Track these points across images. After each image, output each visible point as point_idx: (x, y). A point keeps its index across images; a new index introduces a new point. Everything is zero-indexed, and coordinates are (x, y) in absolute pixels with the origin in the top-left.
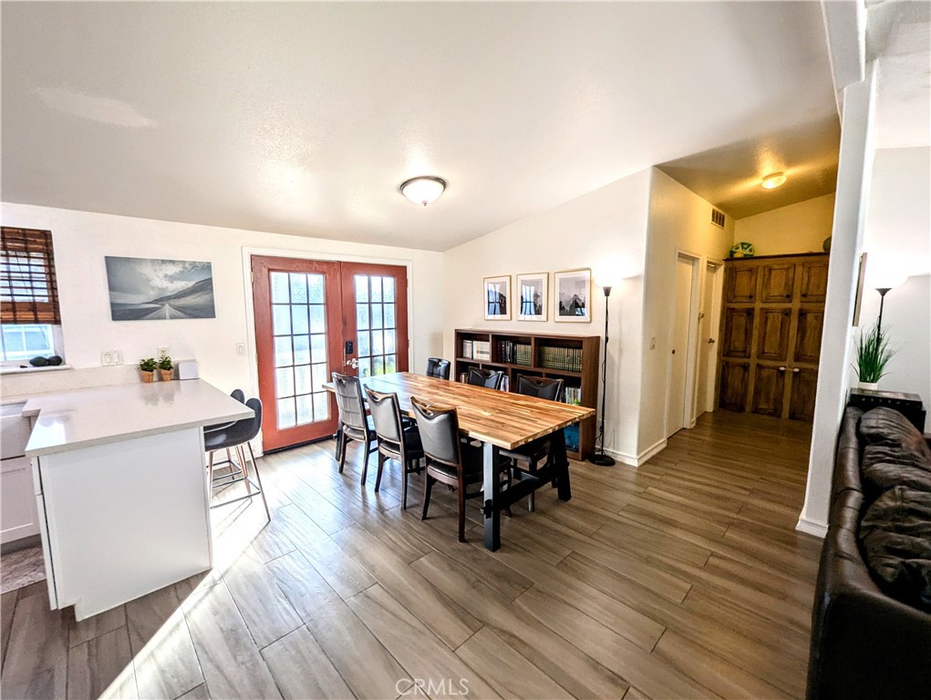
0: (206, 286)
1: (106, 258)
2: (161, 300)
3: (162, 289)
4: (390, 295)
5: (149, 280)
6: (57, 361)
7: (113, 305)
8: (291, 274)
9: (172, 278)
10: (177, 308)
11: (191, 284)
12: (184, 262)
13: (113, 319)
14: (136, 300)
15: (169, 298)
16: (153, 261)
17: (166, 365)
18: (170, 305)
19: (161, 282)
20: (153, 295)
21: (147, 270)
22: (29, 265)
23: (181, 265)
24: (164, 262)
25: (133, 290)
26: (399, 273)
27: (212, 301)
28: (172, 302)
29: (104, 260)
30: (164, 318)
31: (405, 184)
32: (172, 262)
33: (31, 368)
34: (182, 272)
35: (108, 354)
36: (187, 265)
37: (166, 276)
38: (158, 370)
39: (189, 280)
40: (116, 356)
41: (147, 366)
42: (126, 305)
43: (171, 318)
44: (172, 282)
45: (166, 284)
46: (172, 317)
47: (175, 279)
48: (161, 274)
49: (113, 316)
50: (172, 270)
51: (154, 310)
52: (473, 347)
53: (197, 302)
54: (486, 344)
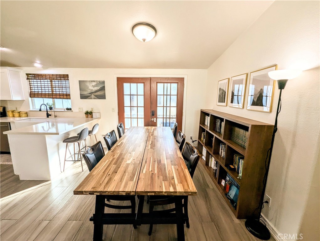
0: (103, 89)
2: (91, 93)
3: (92, 90)
4: (174, 92)
5: (88, 87)
6: (70, 109)
7: (81, 94)
8: (131, 84)
9: (94, 86)
10: (95, 96)
11: (99, 88)
12: (97, 81)
13: (81, 99)
14: (85, 93)
15: (93, 92)
16: (89, 81)
17: (91, 113)
18: (93, 95)
19: (91, 88)
20: (89, 91)
21: (88, 84)
22: (66, 84)
23: (96, 82)
24: (92, 81)
25: (85, 90)
26: (180, 81)
27: (105, 93)
28: (94, 94)
29: (78, 82)
30: (92, 99)
32: (94, 81)
33: (66, 110)
34: (96, 84)
36: (98, 82)
38: (89, 114)
39: (98, 87)
40: (81, 109)
41: (87, 113)
42: (83, 94)
43: (94, 99)
44: (94, 88)
47: (95, 87)
48: (91, 85)
49: (81, 97)
50: (94, 84)
51: (90, 96)
52: (208, 120)
53: (100, 94)
54: (209, 118)
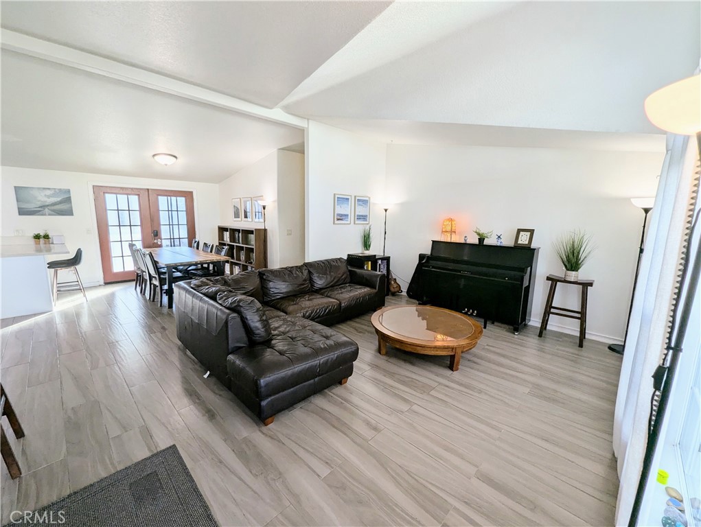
0: (68, 200)
1: (15, 187)
2: (44, 207)
3: (44, 202)
4: (183, 206)
5: (37, 197)
7: (19, 208)
8: (118, 195)
9: (49, 197)
10: (52, 211)
11: (59, 199)
12: (55, 189)
13: (20, 214)
14: (31, 206)
15: (48, 206)
16: (39, 188)
17: (46, 237)
18: (48, 209)
19: (43, 198)
20: (39, 204)
21: (35, 193)
23: (53, 190)
24: (44, 188)
25: (28, 202)
26: (188, 196)
27: (71, 207)
29: (13, 188)
30: (45, 215)
31: (154, 155)
32: (49, 189)
34: (54, 194)
35: (17, 231)
36: (57, 190)
37: (45, 195)
38: (42, 238)
40: (21, 231)
41: (37, 237)
42: (24, 208)
45: (46, 199)
46: (49, 215)
47: (51, 197)
48: (43, 195)
50: (48, 192)
51: (40, 211)
52: (227, 235)
53: (63, 207)
54: (228, 233)
